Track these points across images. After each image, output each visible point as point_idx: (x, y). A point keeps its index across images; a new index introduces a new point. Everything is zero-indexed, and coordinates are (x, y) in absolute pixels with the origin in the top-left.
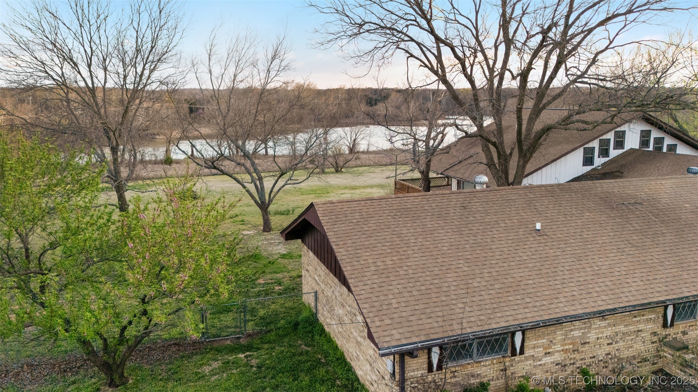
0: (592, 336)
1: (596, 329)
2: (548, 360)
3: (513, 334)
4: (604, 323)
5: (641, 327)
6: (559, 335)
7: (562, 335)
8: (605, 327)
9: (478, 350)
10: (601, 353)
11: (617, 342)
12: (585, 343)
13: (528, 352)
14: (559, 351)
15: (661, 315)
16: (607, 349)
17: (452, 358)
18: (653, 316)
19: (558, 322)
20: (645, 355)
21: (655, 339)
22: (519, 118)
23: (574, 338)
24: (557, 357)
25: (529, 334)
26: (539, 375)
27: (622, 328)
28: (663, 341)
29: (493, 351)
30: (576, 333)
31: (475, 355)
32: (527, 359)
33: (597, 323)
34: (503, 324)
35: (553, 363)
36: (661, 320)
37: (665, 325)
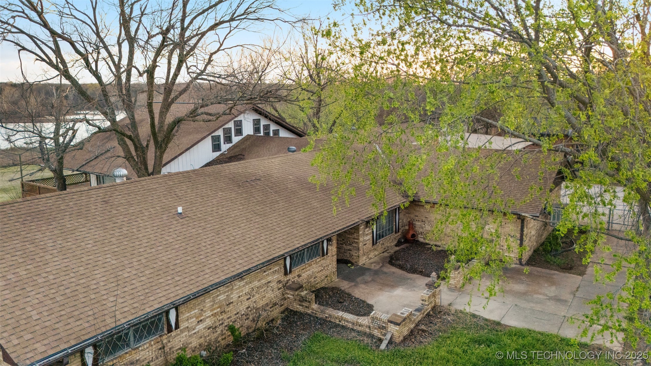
0: (234, 296)
1: (237, 289)
2: (201, 326)
3: (167, 312)
4: (242, 283)
5: (270, 278)
6: (208, 302)
7: (210, 302)
8: (244, 286)
9: (135, 337)
10: (242, 308)
11: (253, 296)
12: (230, 304)
13: (182, 326)
14: (210, 317)
15: (282, 266)
16: (246, 304)
17: (107, 353)
18: (276, 268)
19: (206, 291)
20: (274, 300)
21: (280, 285)
22: (151, 112)
23: (220, 301)
24: (208, 322)
25: (181, 309)
26: (195, 342)
27: (256, 284)
28: (286, 287)
29: (149, 333)
30: (222, 297)
31: (132, 343)
32: (182, 332)
33: (238, 284)
34: (157, 306)
35: (204, 328)
36: (283, 270)
37: (286, 274)
